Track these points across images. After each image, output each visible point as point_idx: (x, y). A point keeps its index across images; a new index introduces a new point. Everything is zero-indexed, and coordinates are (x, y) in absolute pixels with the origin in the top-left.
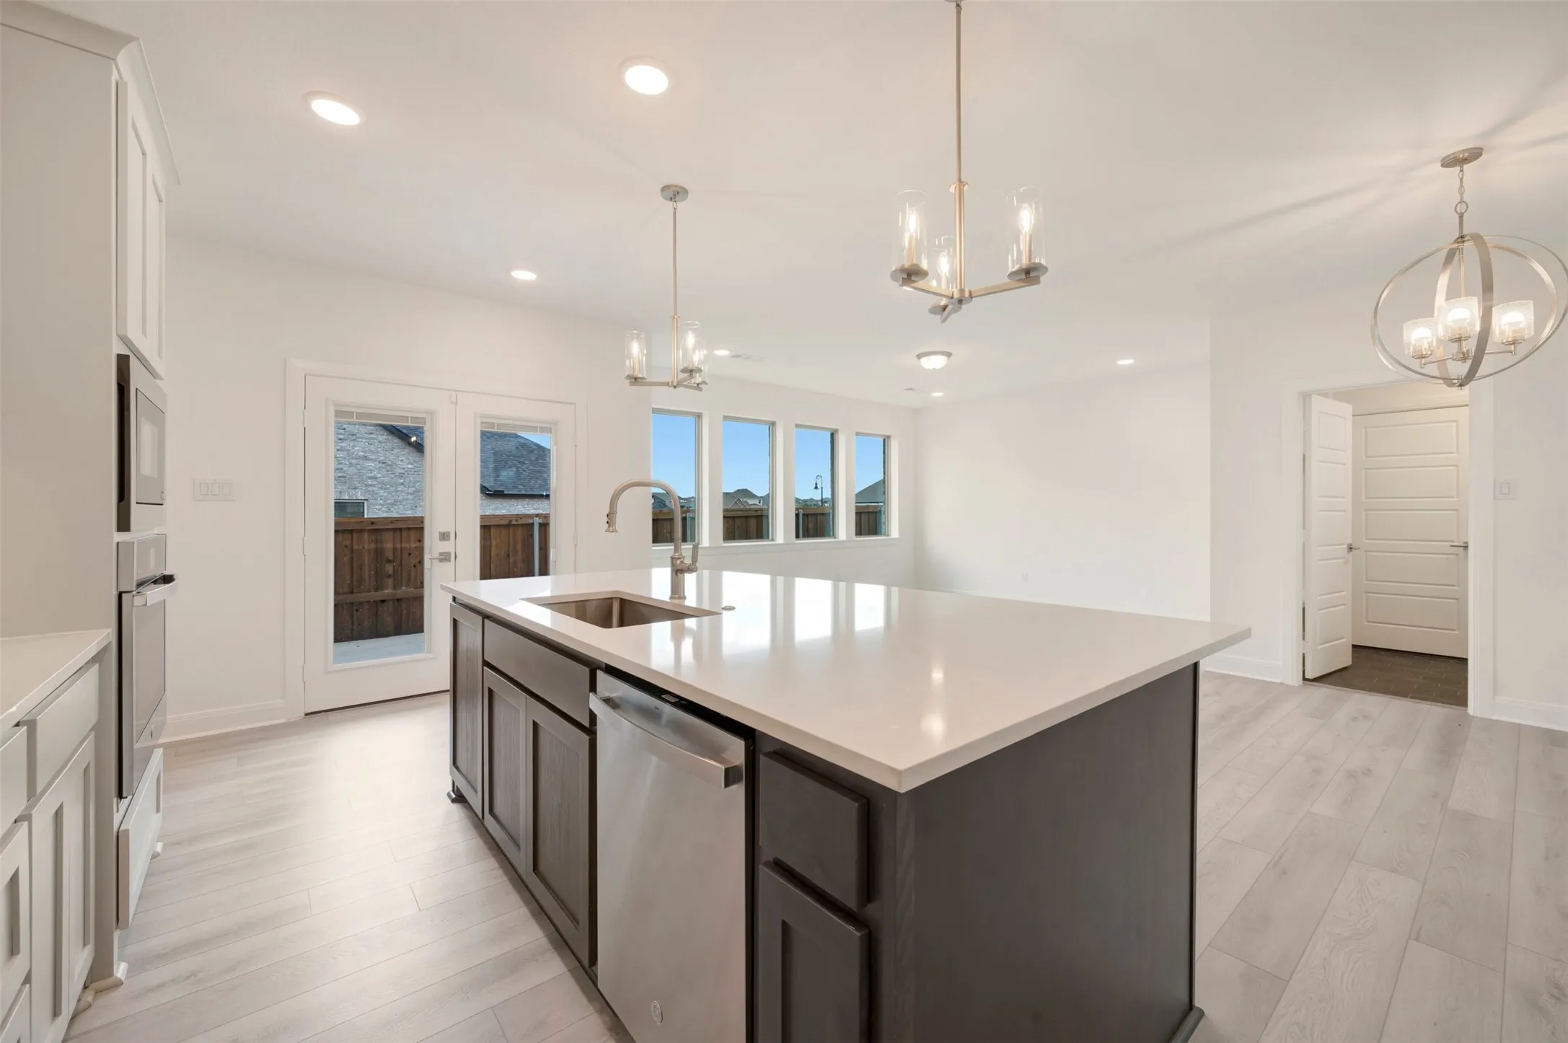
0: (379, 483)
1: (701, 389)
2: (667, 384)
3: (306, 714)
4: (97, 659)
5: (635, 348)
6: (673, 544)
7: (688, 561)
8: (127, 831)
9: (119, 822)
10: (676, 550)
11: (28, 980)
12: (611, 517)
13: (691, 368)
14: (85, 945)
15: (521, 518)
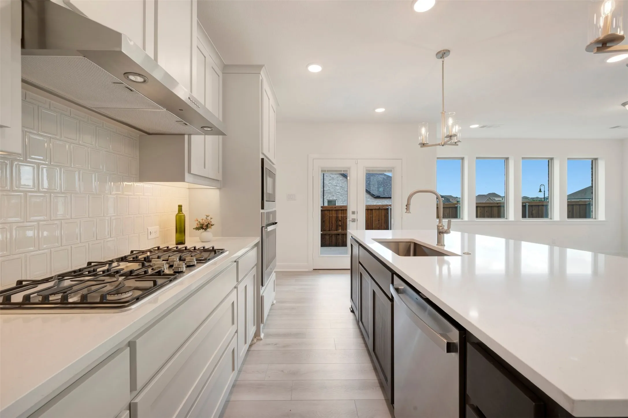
0: (340, 194)
1: (457, 145)
2: (439, 145)
3: (313, 269)
4: (256, 245)
5: (423, 131)
6: (438, 219)
7: (446, 228)
8: (263, 296)
9: (262, 293)
10: (440, 222)
11: (237, 332)
12: (408, 206)
13: (450, 135)
14: (254, 325)
15: (384, 206)
